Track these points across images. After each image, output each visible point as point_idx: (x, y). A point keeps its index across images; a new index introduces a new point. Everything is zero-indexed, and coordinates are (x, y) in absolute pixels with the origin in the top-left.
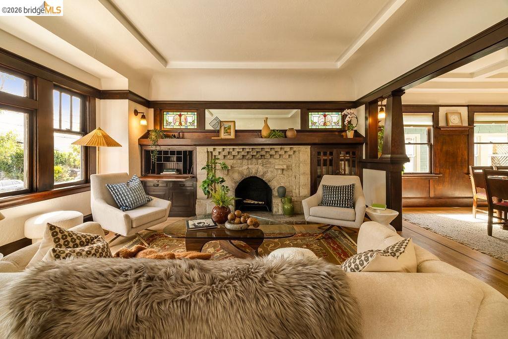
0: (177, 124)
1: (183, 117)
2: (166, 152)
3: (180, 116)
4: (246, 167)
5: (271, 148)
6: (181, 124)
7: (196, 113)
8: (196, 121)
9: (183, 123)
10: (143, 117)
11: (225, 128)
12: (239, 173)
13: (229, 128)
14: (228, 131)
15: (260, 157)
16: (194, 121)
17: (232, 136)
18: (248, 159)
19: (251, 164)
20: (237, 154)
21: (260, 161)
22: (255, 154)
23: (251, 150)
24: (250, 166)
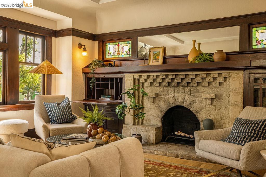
0: (116, 53)
1: (121, 46)
2: (103, 80)
3: (119, 45)
4: (172, 95)
5: (196, 75)
6: (119, 53)
7: (131, 42)
8: (131, 50)
9: (121, 53)
10: (85, 49)
11: (154, 54)
12: (165, 101)
13: (158, 55)
14: (157, 57)
15: (186, 85)
16: (129, 50)
17: (160, 62)
18: (174, 87)
19: (178, 92)
20: (161, 81)
21: (187, 89)
22: (179, 81)
23: (174, 77)
24: (176, 95)
